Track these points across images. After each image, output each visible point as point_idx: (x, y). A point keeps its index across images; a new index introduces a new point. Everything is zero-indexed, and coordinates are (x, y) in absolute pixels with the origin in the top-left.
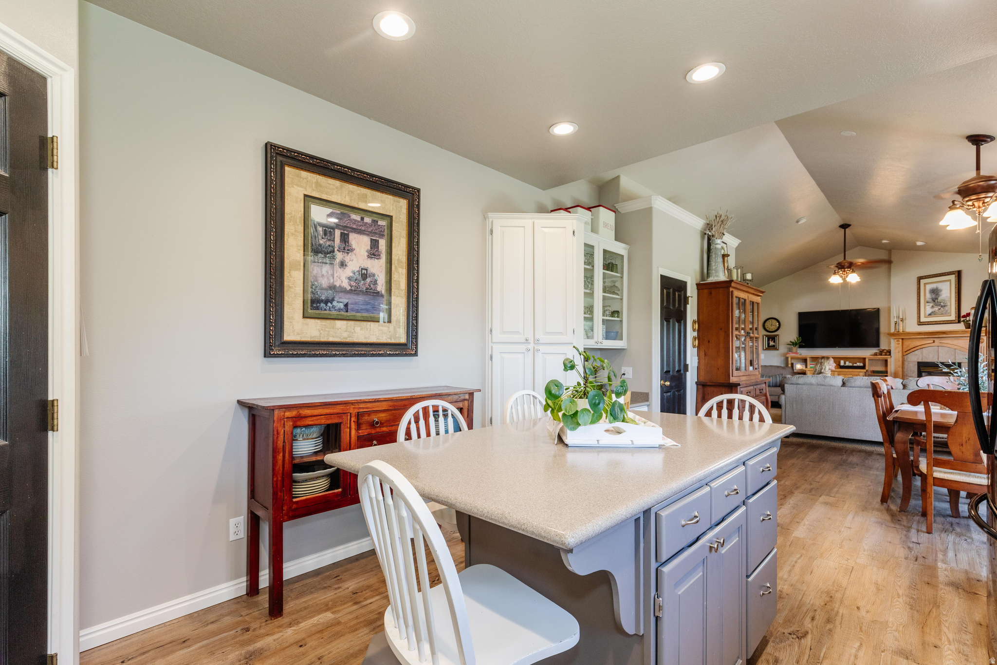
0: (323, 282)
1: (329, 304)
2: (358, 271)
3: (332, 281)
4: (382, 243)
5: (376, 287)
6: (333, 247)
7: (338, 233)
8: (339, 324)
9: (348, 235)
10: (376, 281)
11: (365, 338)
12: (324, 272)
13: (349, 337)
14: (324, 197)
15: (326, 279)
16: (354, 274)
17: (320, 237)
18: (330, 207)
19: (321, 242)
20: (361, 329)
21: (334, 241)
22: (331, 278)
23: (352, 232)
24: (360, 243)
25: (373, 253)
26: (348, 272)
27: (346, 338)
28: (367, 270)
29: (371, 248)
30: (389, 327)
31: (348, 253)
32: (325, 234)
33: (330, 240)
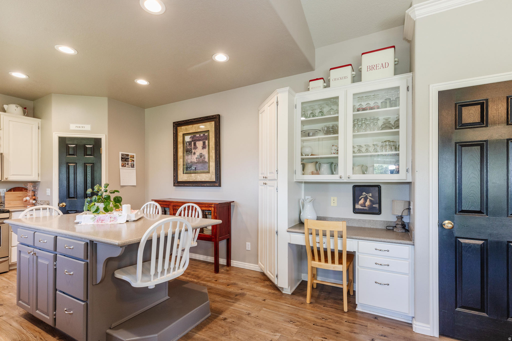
0: (189, 161)
1: (191, 168)
2: (199, 155)
3: (191, 160)
4: (207, 142)
5: (205, 160)
6: (191, 148)
7: (193, 143)
8: (193, 175)
9: (196, 143)
10: (205, 157)
11: (201, 179)
12: (189, 158)
13: (196, 179)
14: (188, 132)
15: (190, 160)
16: (198, 156)
17: (188, 146)
18: (190, 135)
19: (188, 148)
20: (199, 176)
21: (192, 146)
22: (191, 159)
23: (197, 141)
24: (199, 144)
25: (204, 147)
26: (196, 156)
27: (195, 180)
28: (202, 154)
29: (203, 145)
30: (209, 175)
31: (196, 149)
32: (189, 145)
33: (190, 146)
